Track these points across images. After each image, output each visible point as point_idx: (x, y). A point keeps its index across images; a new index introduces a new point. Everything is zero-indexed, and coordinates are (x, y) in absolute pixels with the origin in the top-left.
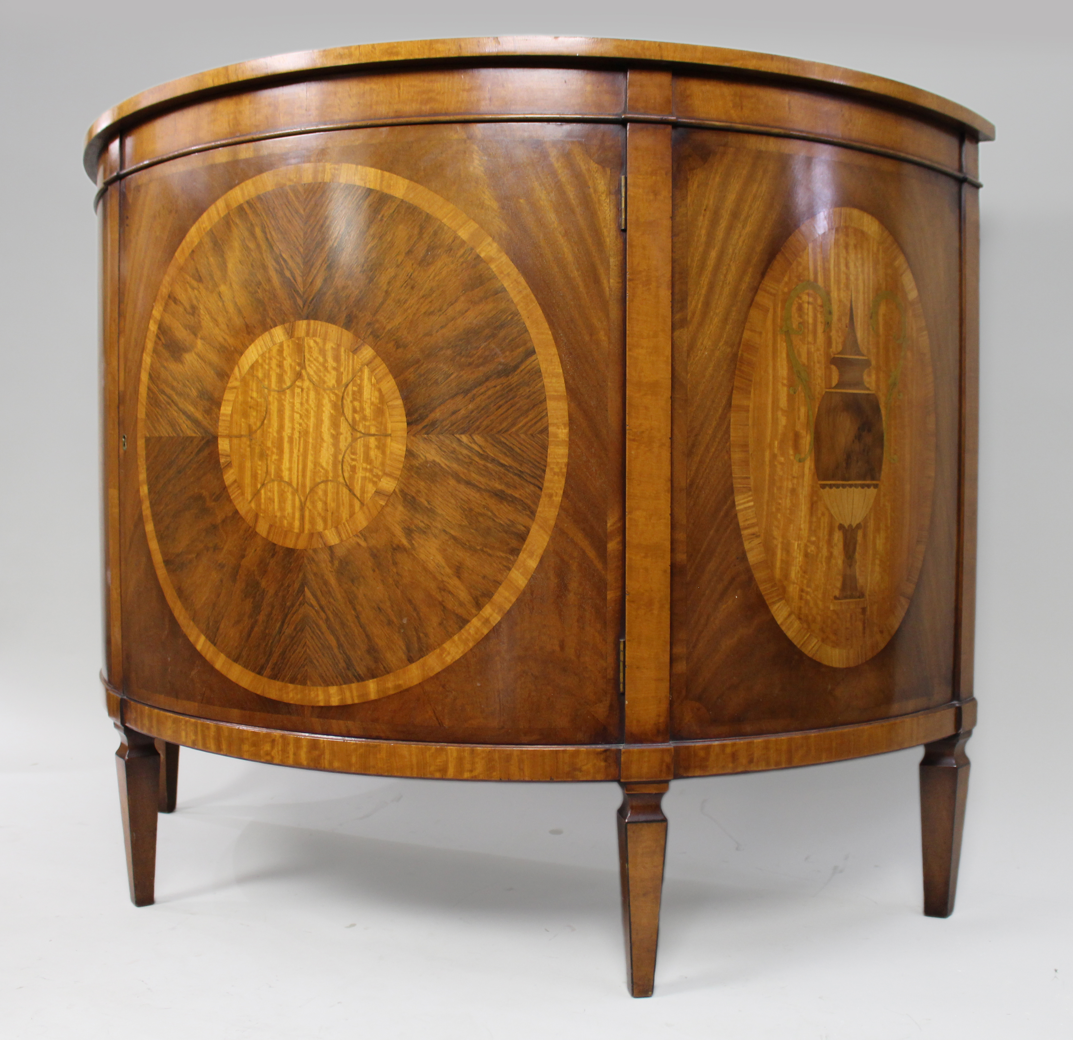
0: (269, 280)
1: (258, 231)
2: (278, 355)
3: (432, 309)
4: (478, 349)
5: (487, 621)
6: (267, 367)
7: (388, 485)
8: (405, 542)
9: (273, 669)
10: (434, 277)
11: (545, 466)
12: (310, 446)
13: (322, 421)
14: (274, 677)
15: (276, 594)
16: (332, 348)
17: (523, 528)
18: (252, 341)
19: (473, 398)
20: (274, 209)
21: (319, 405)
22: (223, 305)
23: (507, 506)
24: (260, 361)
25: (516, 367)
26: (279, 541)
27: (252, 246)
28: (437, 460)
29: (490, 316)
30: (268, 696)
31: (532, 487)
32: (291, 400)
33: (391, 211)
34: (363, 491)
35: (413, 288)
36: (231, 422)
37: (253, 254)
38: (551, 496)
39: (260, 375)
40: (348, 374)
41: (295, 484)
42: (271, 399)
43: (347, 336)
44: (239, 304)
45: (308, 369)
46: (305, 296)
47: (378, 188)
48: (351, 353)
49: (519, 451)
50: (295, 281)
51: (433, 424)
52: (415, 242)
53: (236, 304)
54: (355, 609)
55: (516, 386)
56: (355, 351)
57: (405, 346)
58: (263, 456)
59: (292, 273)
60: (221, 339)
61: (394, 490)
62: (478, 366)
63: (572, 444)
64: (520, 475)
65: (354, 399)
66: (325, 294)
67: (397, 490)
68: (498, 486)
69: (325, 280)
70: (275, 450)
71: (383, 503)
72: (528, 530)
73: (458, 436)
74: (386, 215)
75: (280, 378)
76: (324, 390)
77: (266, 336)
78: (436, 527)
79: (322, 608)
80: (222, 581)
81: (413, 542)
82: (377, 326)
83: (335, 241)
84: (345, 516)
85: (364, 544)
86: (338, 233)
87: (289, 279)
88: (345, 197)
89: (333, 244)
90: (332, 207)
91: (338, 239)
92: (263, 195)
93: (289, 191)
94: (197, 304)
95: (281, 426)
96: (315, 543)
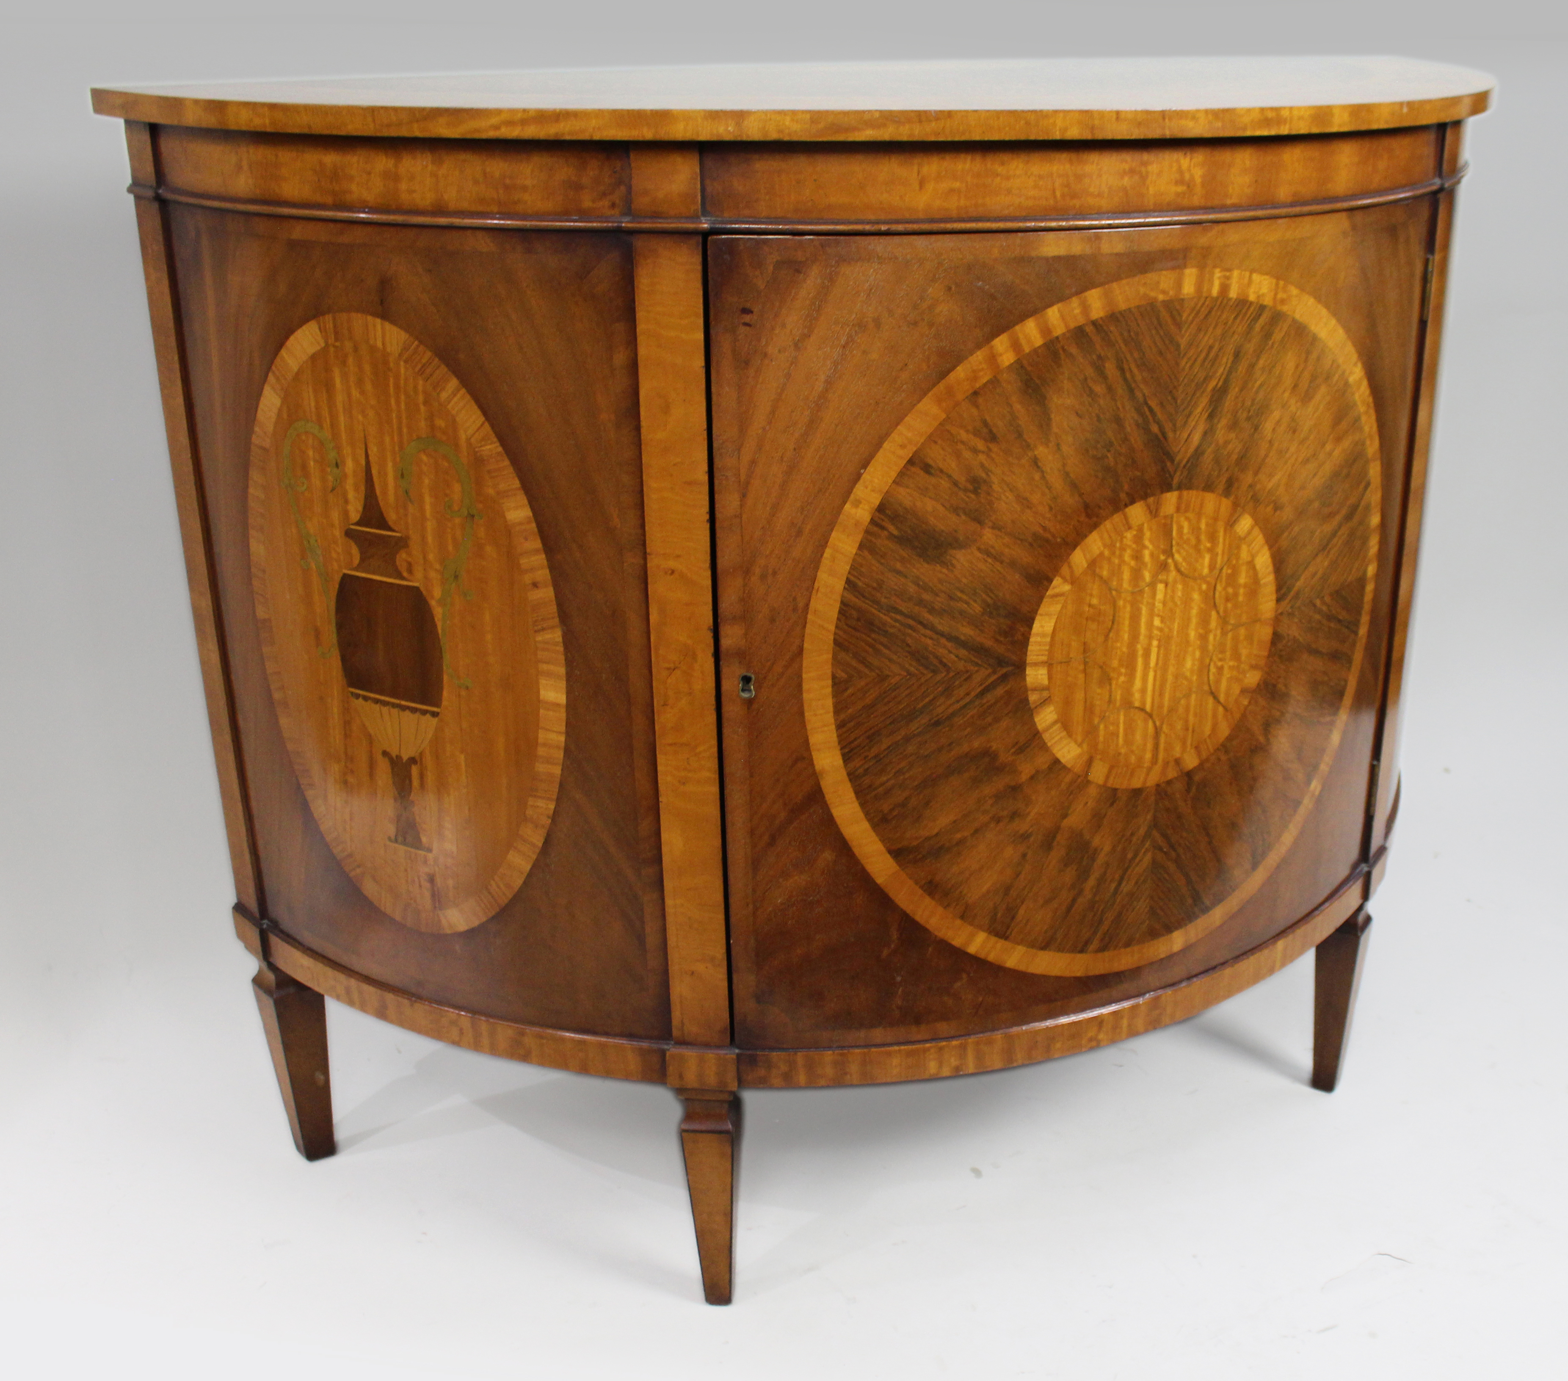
0: (1125, 439)
1: (1110, 367)
2: (1135, 542)
5: (1313, 794)
6: (1117, 561)
7: (1253, 678)
8: (1262, 739)
9: (1102, 940)
12: (1172, 655)
13: (1189, 619)
14: (1102, 949)
15: (1114, 849)
16: (1207, 525)
18: (1095, 526)
20: (1137, 334)
21: (1187, 601)
22: (1043, 477)
23: (1338, 664)
24: (1107, 553)
25: (1358, 507)
26: (1121, 783)
27: (1099, 389)
28: (1296, 635)
30: (1091, 973)
31: (1353, 636)
32: (1150, 601)
33: (1283, 334)
34: (1228, 695)
35: (1294, 432)
36: (1052, 644)
37: (1102, 402)
38: (1361, 639)
39: (1105, 573)
40: (1223, 555)
41: (1148, 708)
42: (1121, 603)
43: (1226, 504)
44: (1072, 475)
45: (1177, 556)
46: (1177, 461)
47: (1271, 304)
48: (1228, 527)
49: (1350, 600)
50: (1166, 440)
51: (1298, 594)
52: (1300, 373)
53: (1067, 474)
54: (1208, 834)
55: (1356, 528)
56: (1233, 524)
57: (1282, 508)
58: (1106, 679)
59: (1161, 428)
61: (1258, 684)
62: (1334, 515)
64: (1348, 626)
65: (1228, 584)
66: (1203, 453)
67: (1261, 683)
68: (1334, 646)
69: (1205, 434)
70: (1123, 670)
71: (1246, 703)
72: (1346, 684)
73: (1314, 602)
74: (1277, 340)
75: (1137, 575)
76: (1195, 579)
77: (1117, 518)
78: (1288, 713)
79: (1172, 847)
80: (1024, 855)
82: (1257, 488)
83: (1219, 380)
84: (1207, 730)
85: (1223, 758)
86: (1224, 369)
87: (1156, 436)
88: (1235, 318)
89: (1217, 384)
90: (1219, 331)
91: (1224, 377)
92: (1120, 313)
93: (1162, 309)
94: (984, 475)
95: (1134, 637)
96: (1170, 773)
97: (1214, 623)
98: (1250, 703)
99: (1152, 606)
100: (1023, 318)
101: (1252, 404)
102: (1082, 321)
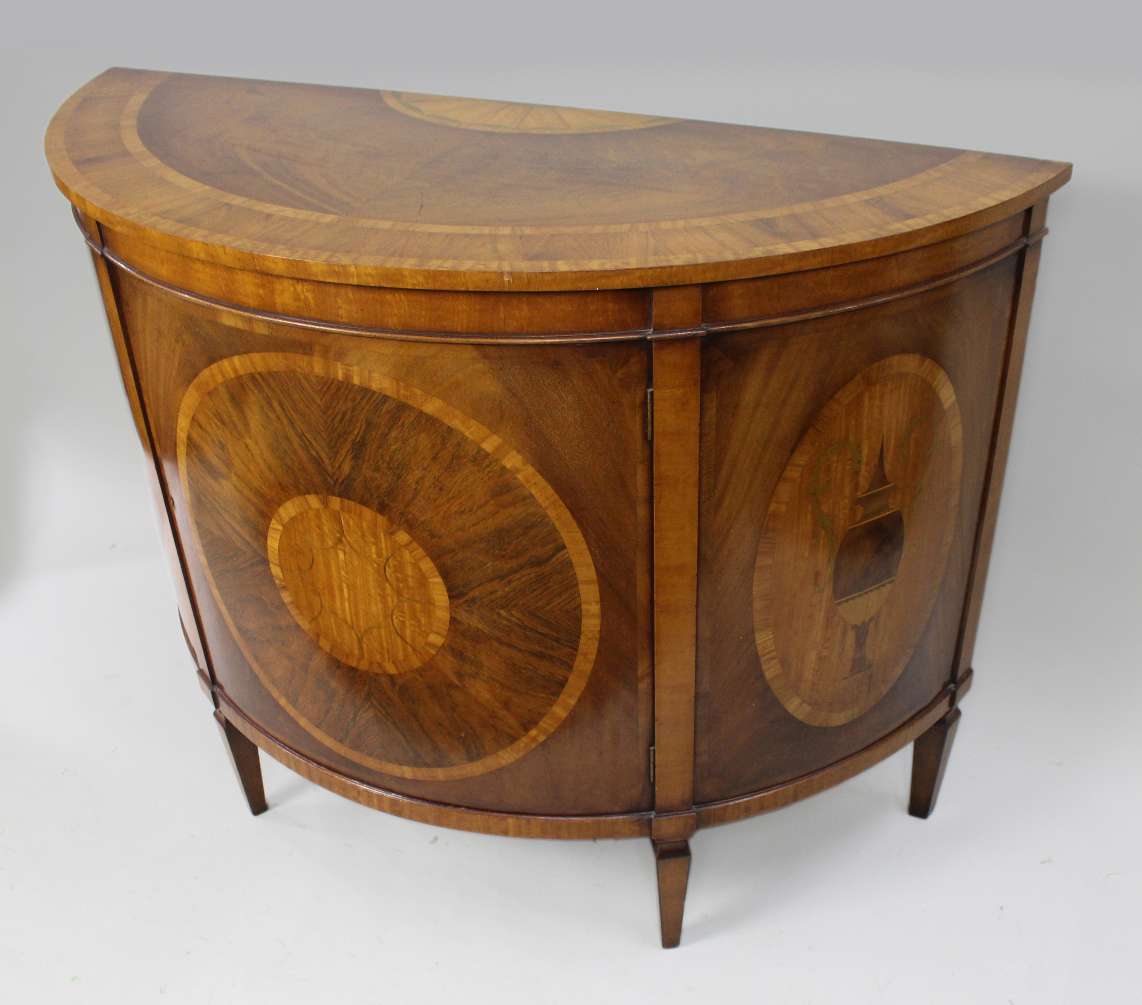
0: (295, 452)
1: (275, 404)
2: (316, 518)
3: (463, 509)
4: (511, 544)
5: (534, 739)
6: (307, 525)
7: (437, 640)
8: (456, 681)
9: (352, 743)
10: (462, 482)
11: (580, 634)
12: (360, 598)
13: (368, 582)
14: (354, 748)
15: (345, 694)
16: (368, 527)
17: (561, 678)
18: (288, 498)
19: (510, 582)
20: (288, 390)
21: (363, 569)
22: (252, 457)
23: (547, 662)
24: (299, 517)
25: (547, 560)
26: (343, 659)
27: (272, 416)
28: (480, 626)
29: (520, 518)
31: (569, 649)
32: (335, 558)
33: (412, 420)
34: (414, 641)
35: (441, 489)
36: (280, 556)
37: (275, 424)
38: (586, 655)
39: (301, 529)
40: (387, 551)
41: (349, 623)
42: (315, 552)
43: (381, 520)
44: (269, 462)
45: (348, 538)
46: (335, 477)
47: (395, 396)
48: (388, 534)
49: (555, 623)
50: (322, 462)
51: (473, 600)
52: (439, 450)
53: (265, 461)
54: (418, 721)
55: (550, 574)
56: (392, 533)
57: (440, 537)
58: (316, 593)
59: (317, 453)
60: (256, 485)
61: (443, 644)
62: (511, 558)
63: (604, 615)
64: (557, 640)
65: (396, 571)
66: (355, 480)
67: (446, 645)
68: (537, 648)
69: (353, 468)
70: (326, 592)
71: (433, 652)
72: (566, 679)
73: (497, 610)
74: (406, 422)
75: (322, 538)
76: (367, 558)
77: (301, 498)
78: (484, 675)
79: (388, 714)
80: (293, 668)
81: (465, 683)
82: (410, 517)
83: (357, 436)
84: (400, 656)
85: (420, 679)
86: (360, 431)
87: (317, 459)
88: (362, 398)
89: (356, 440)
90: (350, 405)
91: (360, 435)
92: (274, 372)
93: (301, 377)
94: (225, 444)
95: (330, 577)
96: (376, 669)
97: (389, 591)
98: (437, 653)
99: (338, 564)
100: (222, 357)
101: (391, 459)
102: (253, 371)
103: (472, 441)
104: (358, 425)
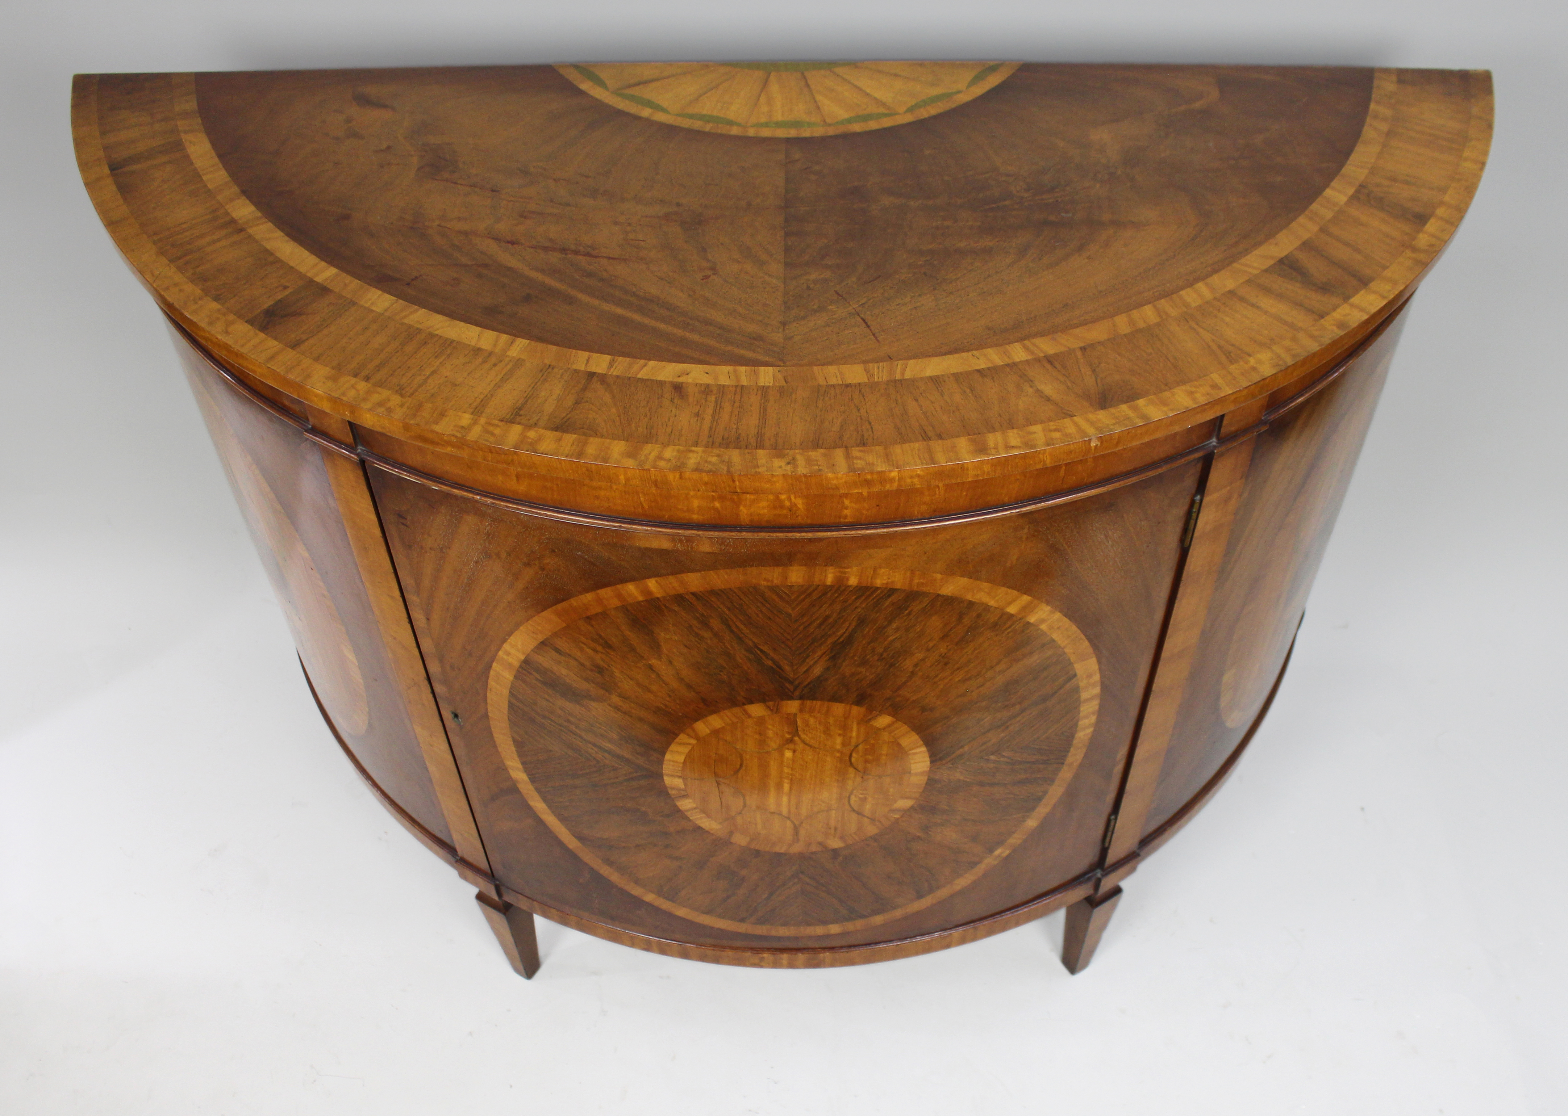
0: (738, 666)
1: (715, 623)
2: (757, 725)
4: (1017, 692)
5: (997, 856)
6: (739, 733)
7: (904, 804)
8: (919, 833)
9: (759, 919)
10: (974, 650)
11: (1071, 747)
12: (807, 789)
13: (823, 772)
14: (760, 923)
15: (762, 878)
16: (837, 720)
17: (1041, 793)
18: (714, 711)
19: (1007, 727)
20: (741, 605)
21: (819, 761)
22: (659, 677)
23: (1029, 785)
24: (728, 727)
25: (1053, 694)
26: (763, 847)
27: (705, 634)
28: (962, 778)
29: (1034, 664)
30: (751, 932)
31: (1055, 765)
32: (778, 758)
33: (923, 605)
34: (874, 812)
35: (946, 664)
36: (684, 767)
37: (709, 641)
38: (1071, 763)
39: (729, 738)
40: (858, 738)
41: (785, 813)
42: (747, 756)
43: (857, 710)
44: (686, 680)
45: (803, 736)
46: (797, 682)
47: (905, 587)
48: (863, 722)
49: (1047, 747)
50: (782, 670)
51: (960, 756)
52: (952, 627)
53: (682, 679)
54: (861, 881)
55: (1053, 705)
56: (869, 720)
57: (933, 709)
58: (739, 795)
59: (775, 662)
60: (658, 704)
61: (912, 806)
62: (1014, 705)
63: (1098, 722)
64: (1045, 761)
65: (866, 754)
66: (827, 679)
67: (915, 805)
68: (1023, 776)
69: (828, 668)
70: (756, 792)
71: (898, 816)
73: (986, 757)
74: (915, 610)
75: (762, 743)
76: (826, 750)
77: (737, 710)
78: (956, 819)
79: (821, 884)
80: (680, 867)
81: (930, 832)
82: (898, 699)
83: (841, 636)
84: (852, 829)
85: (874, 843)
86: (846, 630)
87: (772, 668)
88: (858, 597)
89: (837, 640)
90: (837, 607)
91: (846, 634)
92: (720, 590)
93: (766, 591)
94: (607, 667)
95: (765, 775)
96: (814, 848)
97: (852, 774)
98: (902, 816)
99: (781, 763)
101: (886, 649)
102: (681, 591)
103: (996, 608)
104: (847, 624)
